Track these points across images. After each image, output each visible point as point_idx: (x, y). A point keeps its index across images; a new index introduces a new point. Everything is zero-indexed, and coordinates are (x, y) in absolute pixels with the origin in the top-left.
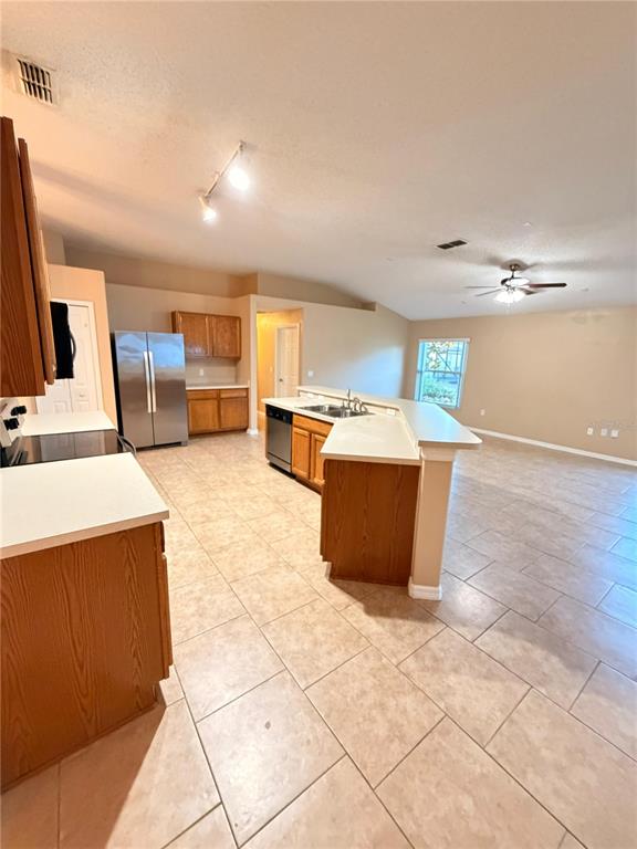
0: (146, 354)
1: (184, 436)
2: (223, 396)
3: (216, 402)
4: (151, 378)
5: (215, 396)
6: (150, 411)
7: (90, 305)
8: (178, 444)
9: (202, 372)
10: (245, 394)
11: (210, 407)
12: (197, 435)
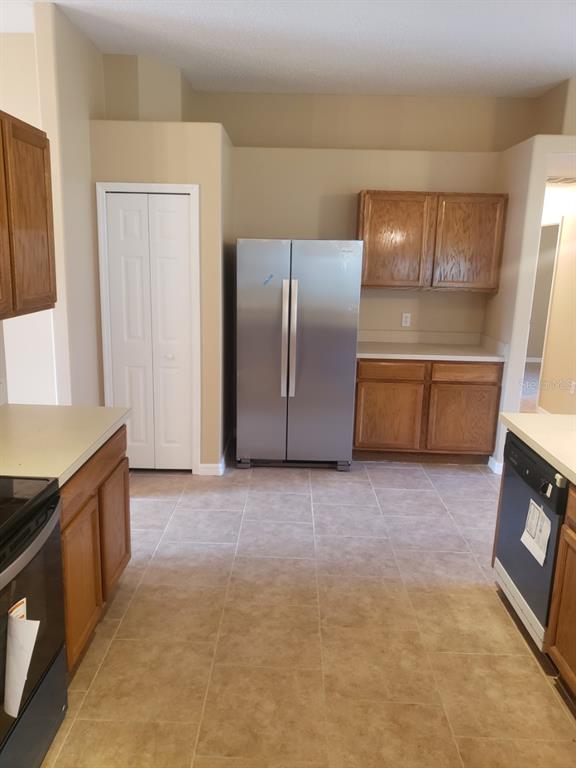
0: (286, 283)
1: (343, 450)
2: (438, 376)
3: (421, 389)
4: (290, 321)
5: (421, 375)
6: (284, 394)
7: (194, 189)
8: (332, 465)
9: (407, 320)
10: (492, 377)
11: (406, 398)
12: (371, 452)
